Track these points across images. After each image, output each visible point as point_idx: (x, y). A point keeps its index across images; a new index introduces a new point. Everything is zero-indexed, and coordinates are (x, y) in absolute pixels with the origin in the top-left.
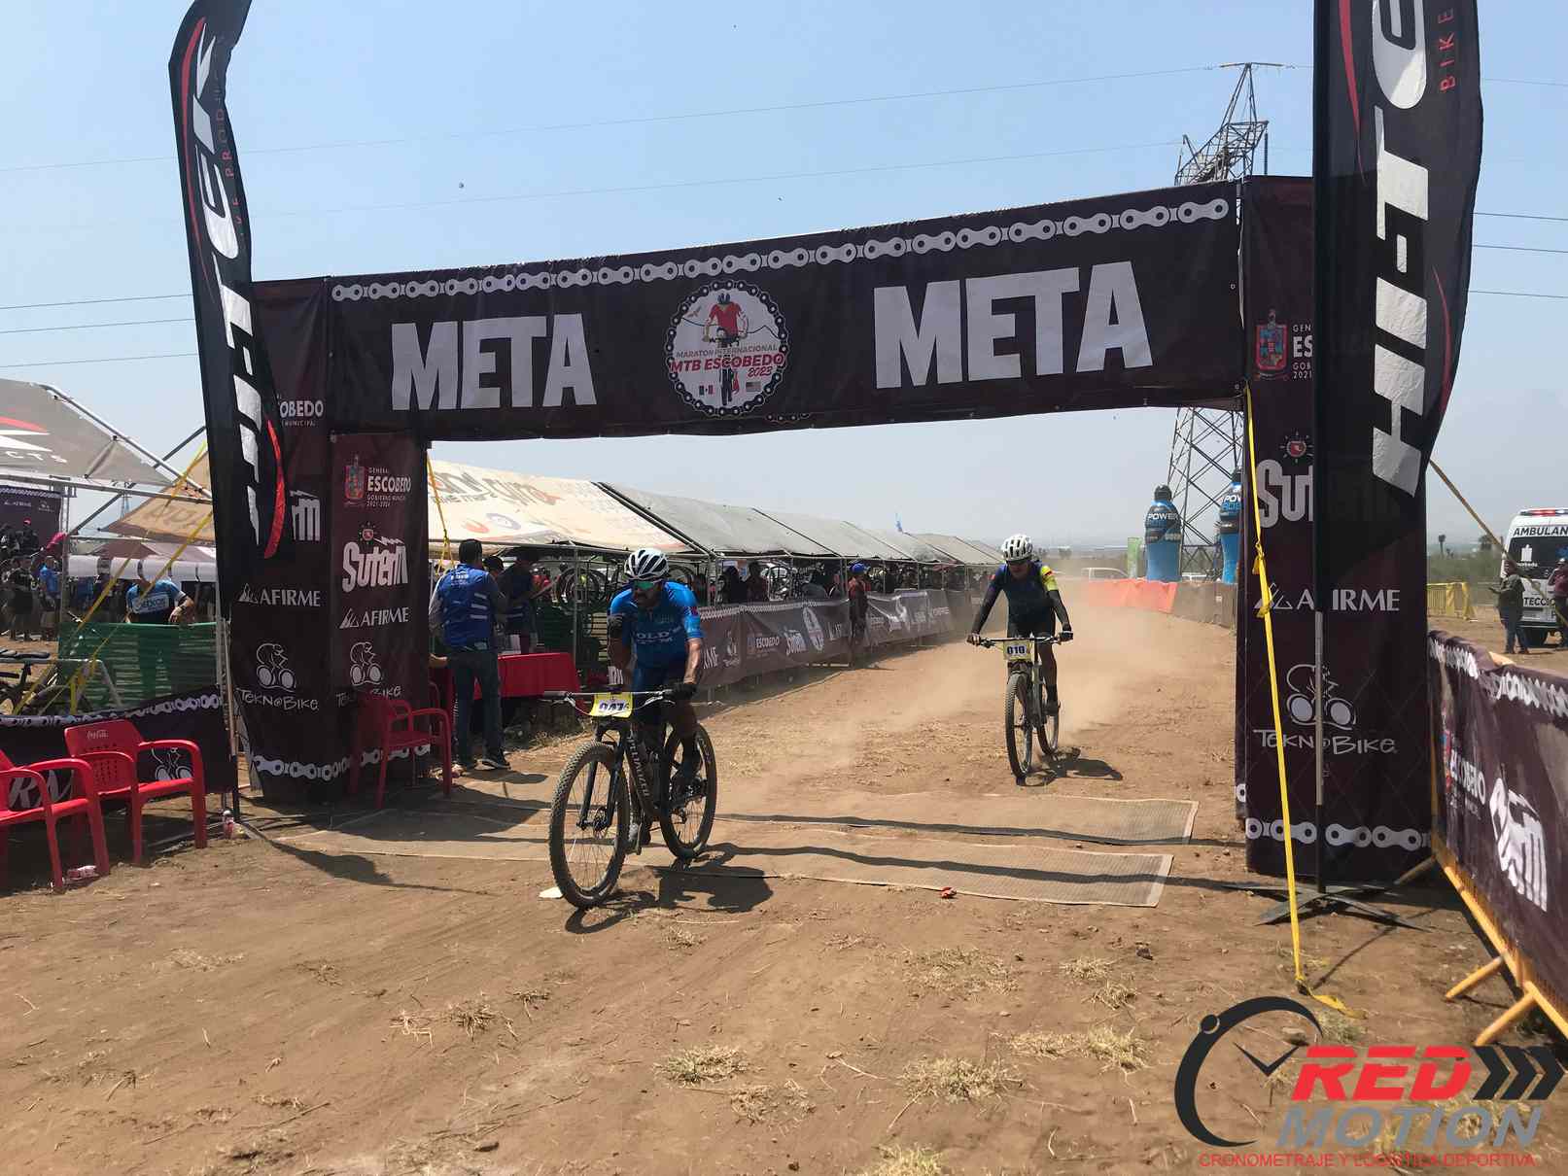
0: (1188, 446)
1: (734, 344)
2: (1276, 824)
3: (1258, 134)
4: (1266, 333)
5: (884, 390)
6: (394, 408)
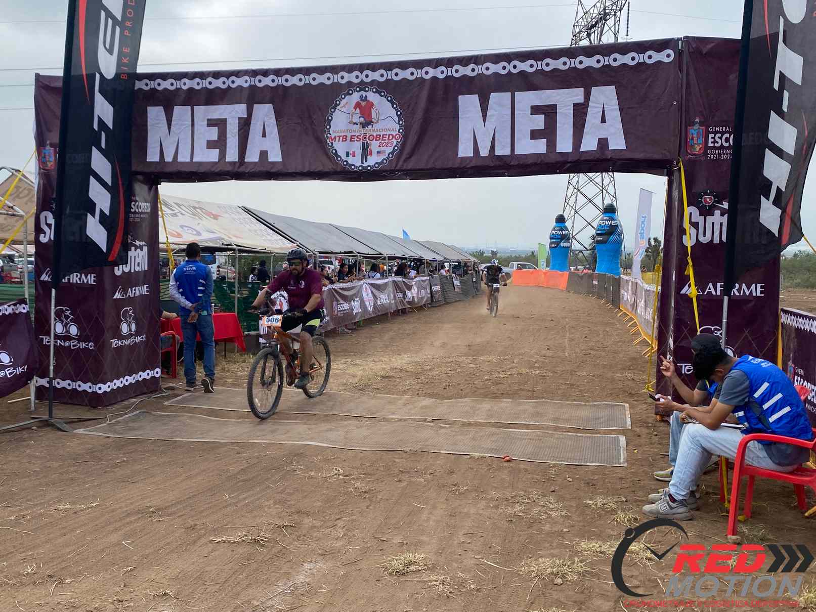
0: (576, 191)
1: (370, 127)
4: (692, 131)
5: (464, 159)
6: (148, 160)
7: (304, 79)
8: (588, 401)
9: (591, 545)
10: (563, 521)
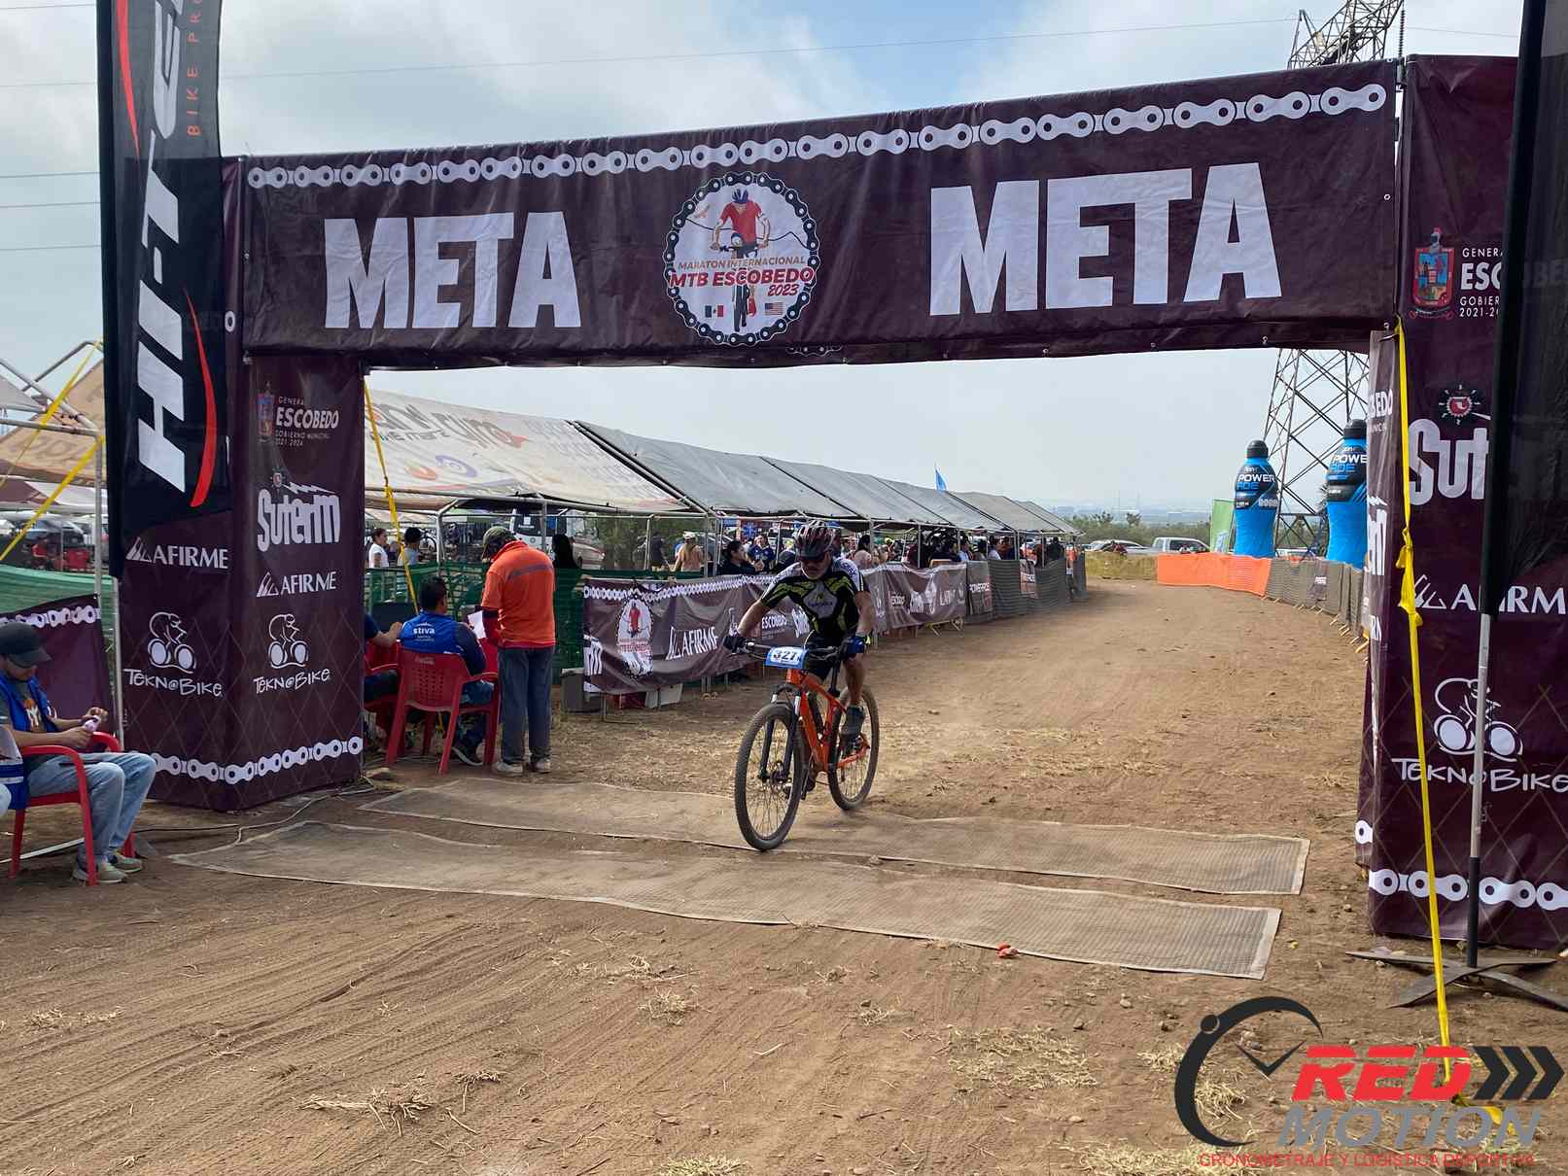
0: (1290, 393)
1: (752, 255)
2: (1419, 875)
3: (1393, 11)
4: (1426, 258)
5: (940, 318)
6: (327, 326)
7: (624, 161)
8: (1226, 832)
10: (1076, 1098)
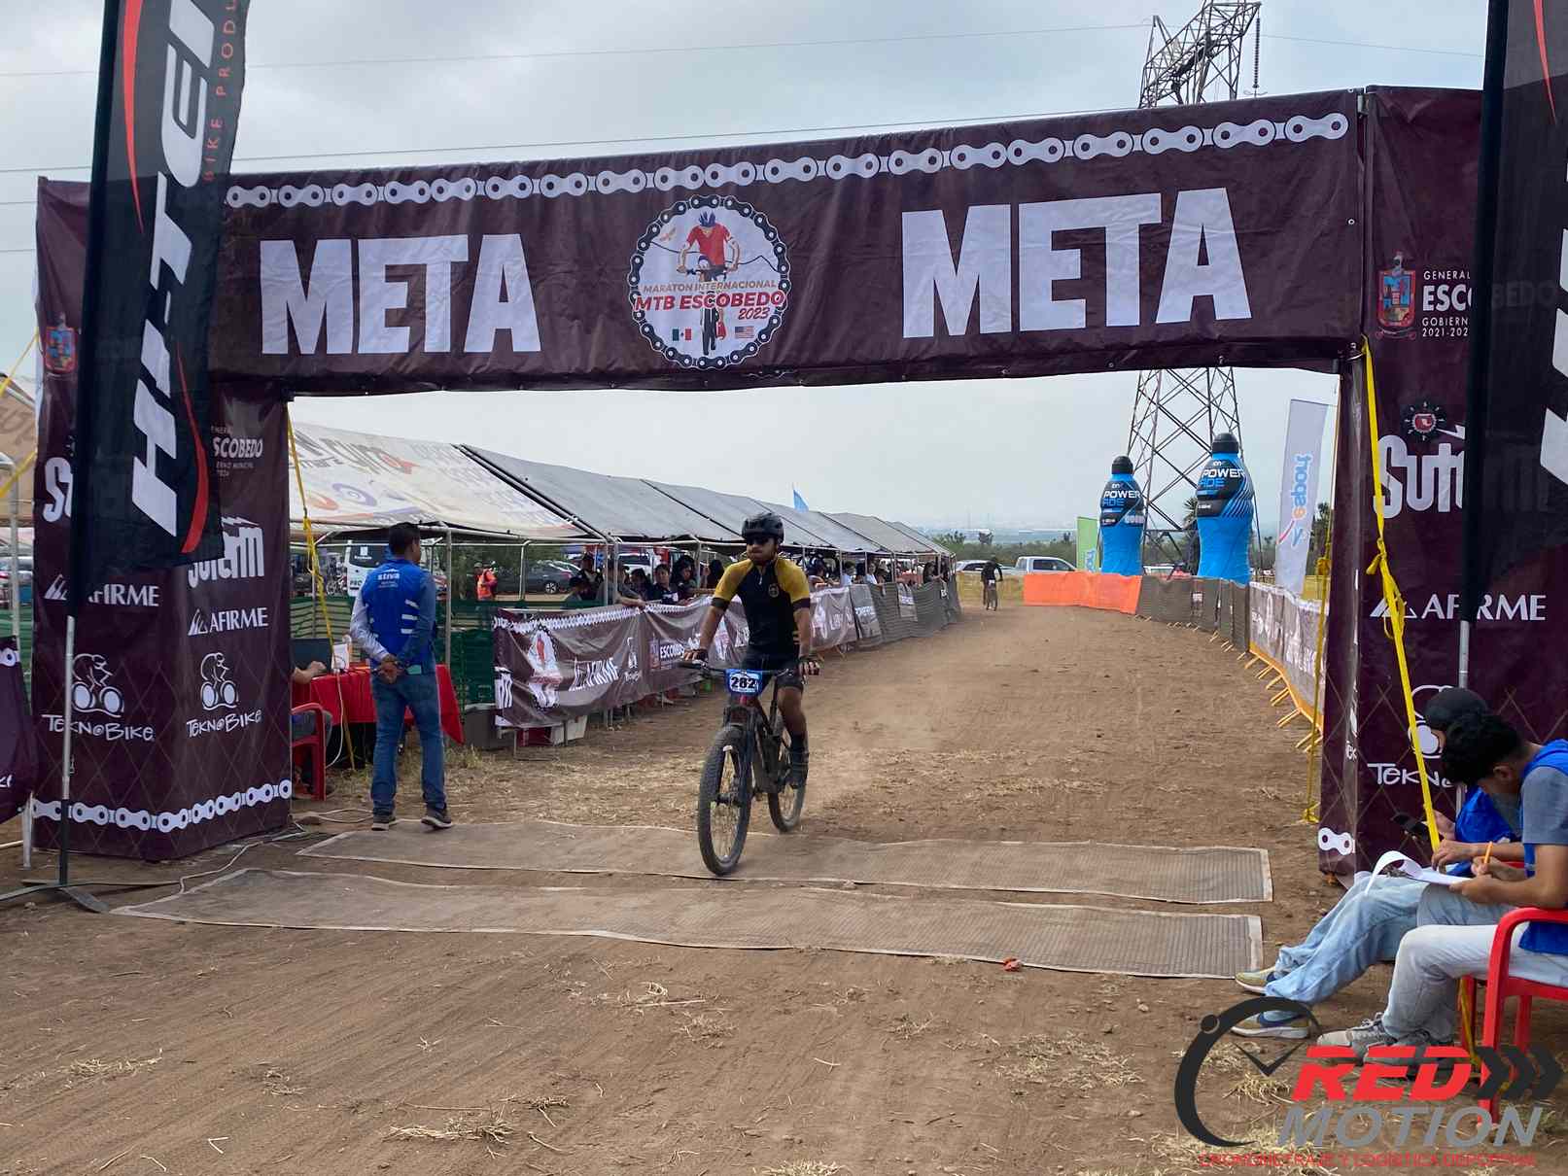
1: (720, 278)
3: (1247, 18)
4: (1389, 280)
5: (914, 341)
6: (264, 352)
7: (584, 183)
8: (1183, 845)
9: (1188, 1145)
10: (1129, 1095)
